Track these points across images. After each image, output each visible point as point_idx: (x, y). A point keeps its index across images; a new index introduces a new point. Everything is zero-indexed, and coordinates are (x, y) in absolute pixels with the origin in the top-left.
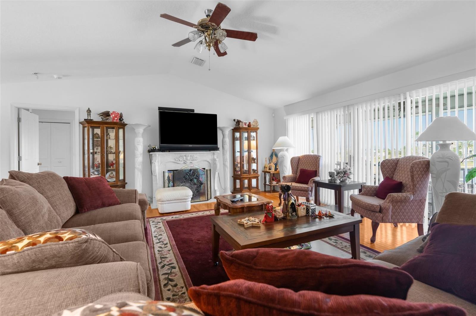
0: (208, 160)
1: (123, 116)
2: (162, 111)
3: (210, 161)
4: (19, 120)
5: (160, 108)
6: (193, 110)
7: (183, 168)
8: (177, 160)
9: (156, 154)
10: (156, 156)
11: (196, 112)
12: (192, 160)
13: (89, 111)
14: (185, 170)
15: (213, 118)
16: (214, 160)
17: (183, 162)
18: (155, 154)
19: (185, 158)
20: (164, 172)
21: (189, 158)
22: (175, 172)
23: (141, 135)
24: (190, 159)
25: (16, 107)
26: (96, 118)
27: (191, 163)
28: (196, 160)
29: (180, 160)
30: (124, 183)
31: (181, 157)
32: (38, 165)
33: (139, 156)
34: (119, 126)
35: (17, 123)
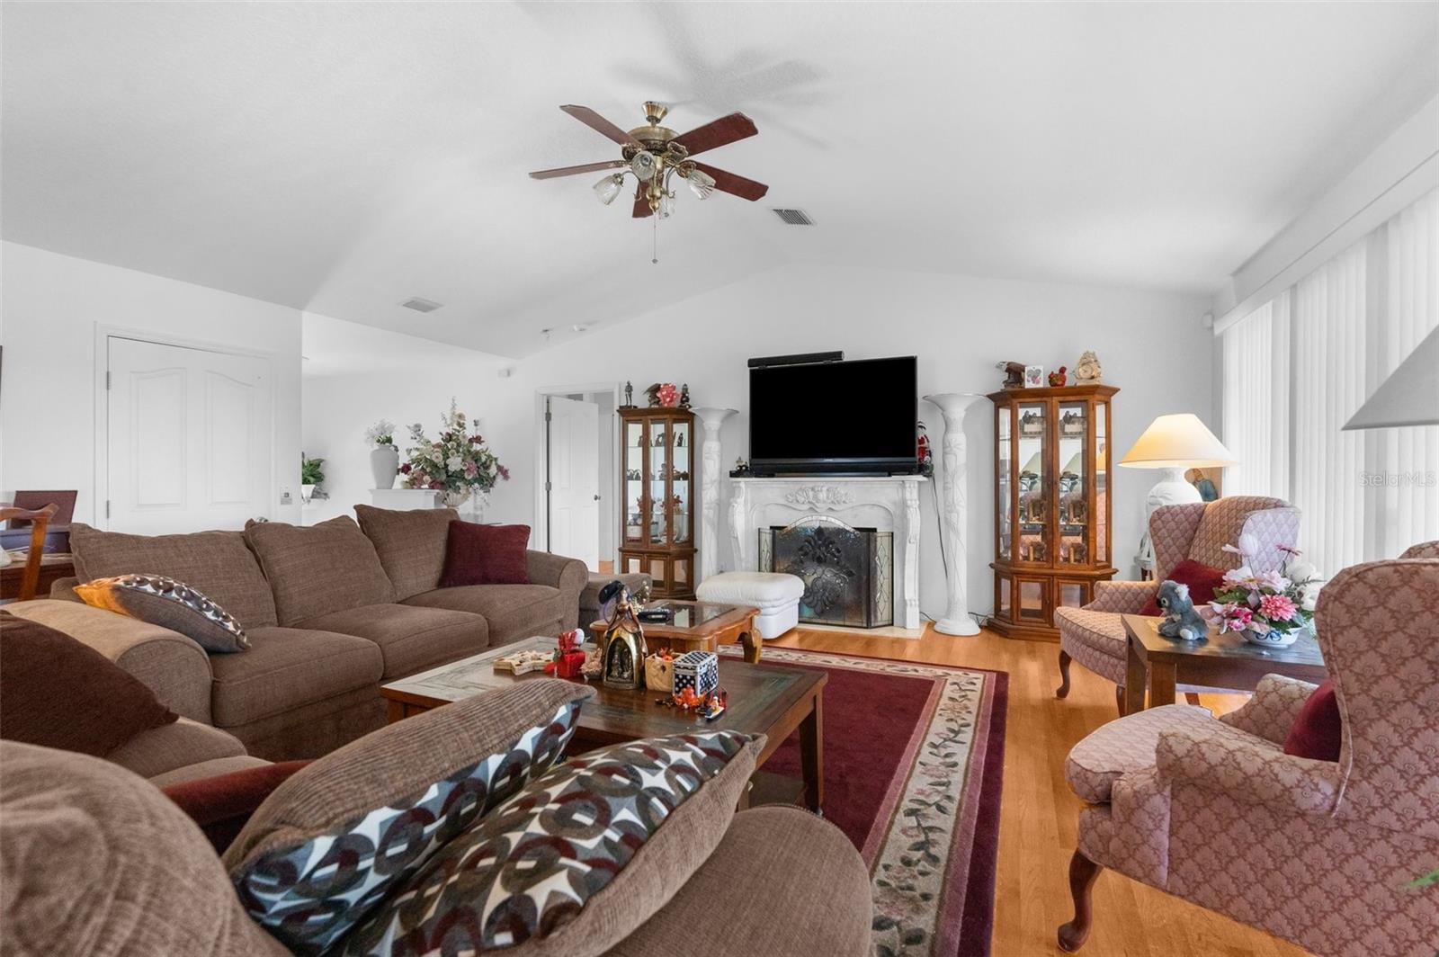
0: (885, 503)
1: (689, 391)
2: (757, 368)
3: (891, 508)
4: (548, 416)
5: (752, 363)
6: (838, 355)
7: (798, 524)
8: (791, 498)
9: (740, 482)
10: (739, 487)
11: (847, 358)
12: (832, 502)
13: (629, 389)
14: (805, 529)
15: (902, 372)
16: (903, 505)
17: (806, 507)
18: (736, 482)
19: (811, 494)
20: (759, 529)
21: (822, 496)
22: (777, 531)
23: (715, 436)
24: (828, 498)
25: (544, 395)
26: (641, 401)
27: (830, 509)
28: (844, 502)
29: (798, 501)
30: (690, 549)
31: (800, 493)
32: (596, 499)
33: (709, 486)
34: (675, 416)
35: (545, 422)
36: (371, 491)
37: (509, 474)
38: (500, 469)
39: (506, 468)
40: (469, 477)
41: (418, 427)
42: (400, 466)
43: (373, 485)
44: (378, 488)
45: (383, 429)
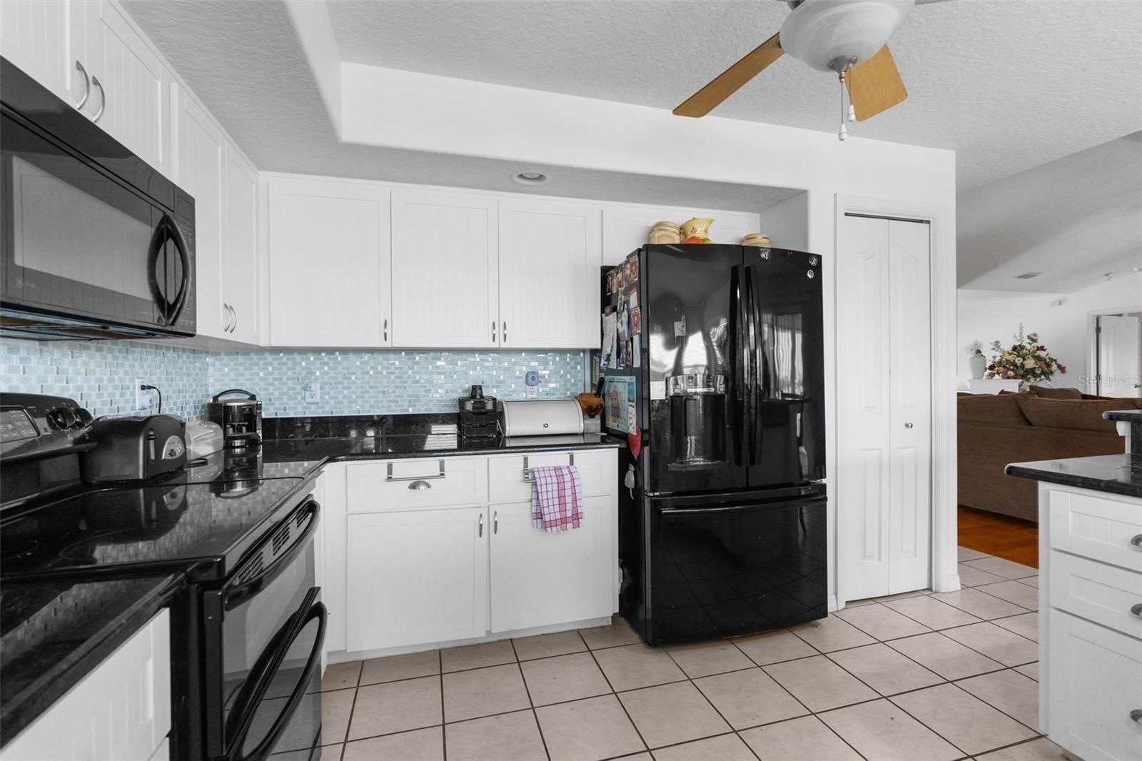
4: (1098, 330)
25: (1094, 315)
35: (1095, 334)
36: (969, 380)
37: (1067, 370)
38: (1059, 367)
39: (1063, 365)
40: (1038, 372)
41: (997, 343)
42: (987, 366)
43: (971, 378)
44: (974, 379)
45: (976, 344)
